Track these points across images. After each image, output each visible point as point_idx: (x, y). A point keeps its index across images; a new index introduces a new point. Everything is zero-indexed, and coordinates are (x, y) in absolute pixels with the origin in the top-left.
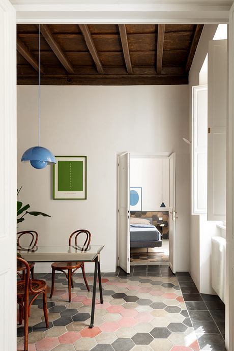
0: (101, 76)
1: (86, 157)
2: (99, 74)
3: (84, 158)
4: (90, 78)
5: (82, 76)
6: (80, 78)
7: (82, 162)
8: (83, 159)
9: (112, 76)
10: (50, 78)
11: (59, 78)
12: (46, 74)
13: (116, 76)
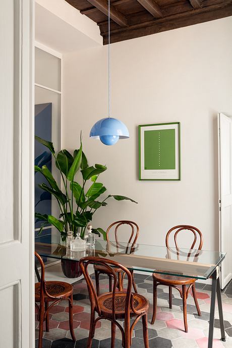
0: (197, 11)
1: (179, 123)
2: (195, 9)
3: (177, 125)
4: (183, 17)
5: (172, 17)
6: (171, 20)
7: (174, 129)
8: (175, 127)
9: (213, 6)
10: (135, 29)
11: (145, 27)
12: (130, 26)
13: (218, 6)
